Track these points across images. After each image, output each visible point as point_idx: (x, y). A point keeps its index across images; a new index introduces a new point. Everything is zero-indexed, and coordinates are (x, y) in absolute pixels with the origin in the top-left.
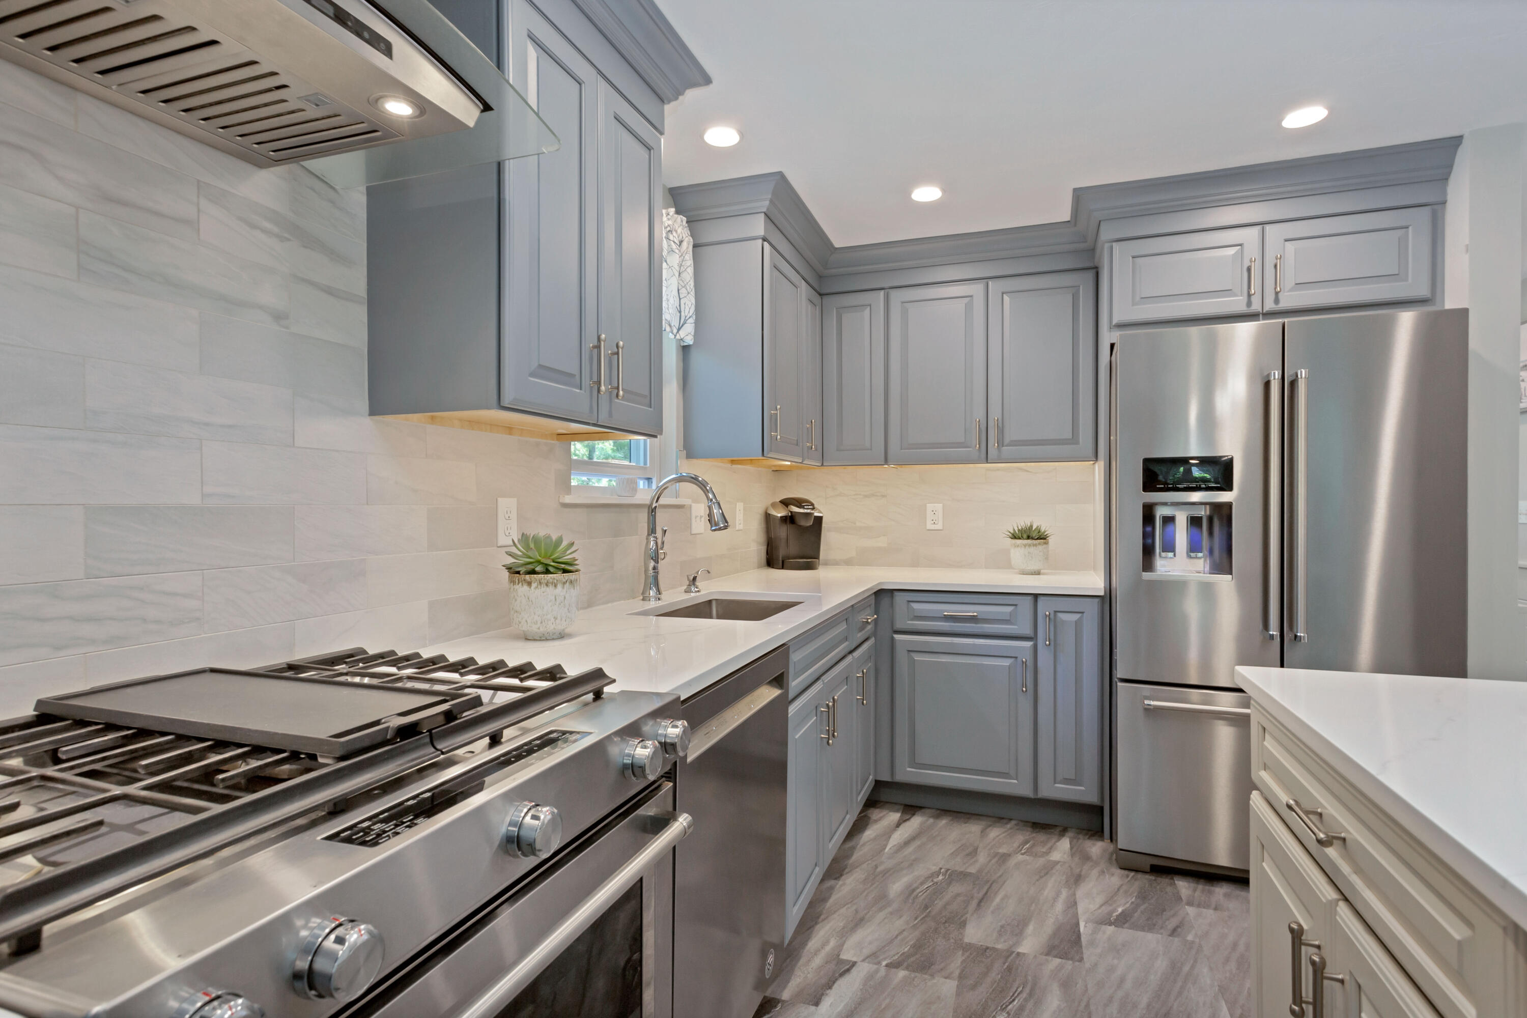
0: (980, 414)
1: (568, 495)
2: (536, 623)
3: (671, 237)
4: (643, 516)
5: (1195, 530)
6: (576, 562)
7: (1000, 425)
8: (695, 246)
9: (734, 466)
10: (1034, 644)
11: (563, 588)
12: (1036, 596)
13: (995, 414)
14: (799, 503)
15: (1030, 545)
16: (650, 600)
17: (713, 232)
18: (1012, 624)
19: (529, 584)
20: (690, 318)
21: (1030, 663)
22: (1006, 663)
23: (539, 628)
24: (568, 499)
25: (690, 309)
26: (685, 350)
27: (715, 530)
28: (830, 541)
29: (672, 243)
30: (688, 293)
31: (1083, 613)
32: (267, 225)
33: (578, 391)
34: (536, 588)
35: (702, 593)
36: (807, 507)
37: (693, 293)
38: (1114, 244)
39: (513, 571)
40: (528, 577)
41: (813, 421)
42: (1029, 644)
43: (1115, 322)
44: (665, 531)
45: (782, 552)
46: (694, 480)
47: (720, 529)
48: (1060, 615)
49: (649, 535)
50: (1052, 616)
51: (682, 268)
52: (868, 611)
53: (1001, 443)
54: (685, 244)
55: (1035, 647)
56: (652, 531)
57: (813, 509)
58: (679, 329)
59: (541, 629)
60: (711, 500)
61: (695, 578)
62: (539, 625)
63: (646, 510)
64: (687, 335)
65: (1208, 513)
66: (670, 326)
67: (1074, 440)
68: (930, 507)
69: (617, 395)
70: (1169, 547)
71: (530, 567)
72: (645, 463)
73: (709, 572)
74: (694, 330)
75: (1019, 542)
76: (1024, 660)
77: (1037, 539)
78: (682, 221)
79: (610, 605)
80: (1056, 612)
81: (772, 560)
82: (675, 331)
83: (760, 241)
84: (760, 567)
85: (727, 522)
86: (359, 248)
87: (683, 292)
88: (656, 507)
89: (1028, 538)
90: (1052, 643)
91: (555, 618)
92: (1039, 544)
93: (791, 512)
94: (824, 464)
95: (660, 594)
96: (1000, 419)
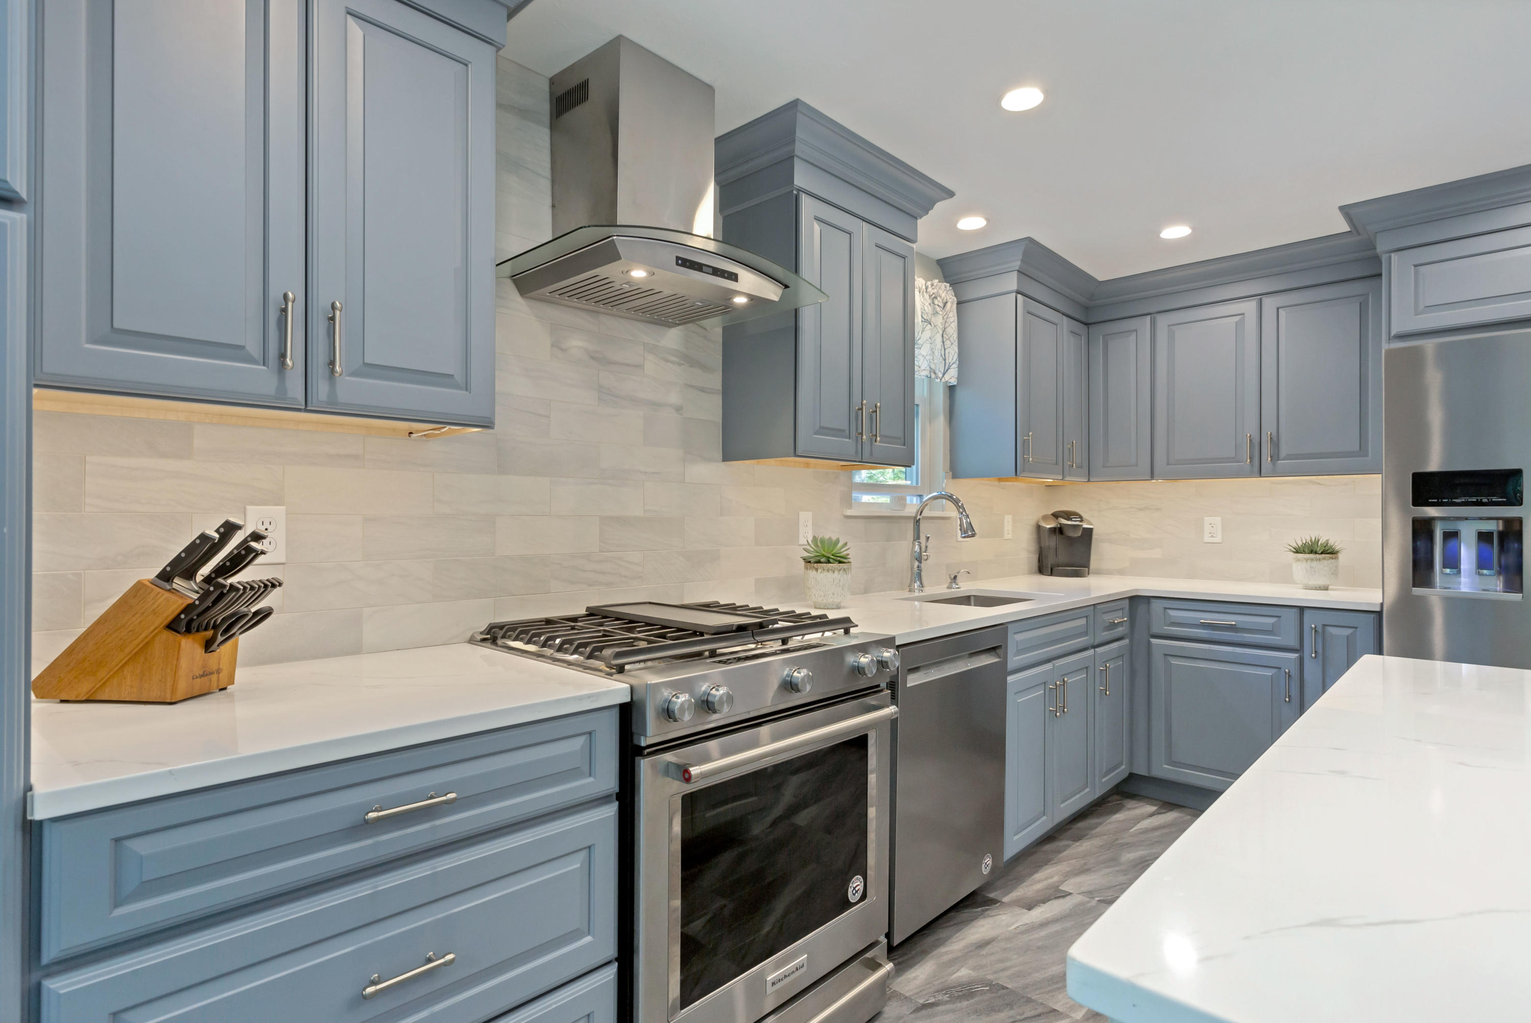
0: (1251, 429)
1: (849, 509)
2: (821, 596)
3: (936, 302)
4: (911, 525)
5: (1485, 546)
6: (849, 557)
7: (1275, 439)
8: (959, 303)
9: (1002, 483)
10: (1300, 655)
11: (839, 573)
12: (1302, 609)
13: (1269, 429)
14: (1068, 515)
15: (1312, 560)
16: (914, 591)
17: (973, 291)
18: (1275, 635)
19: (817, 570)
20: (953, 364)
21: (1295, 673)
22: (1269, 673)
23: (822, 600)
24: (849, 512)
25: (953, 356)
26: (951, 389)
27: (964, 537)
28: (1101, 553)
29: (937, 306)
30: (952, 344)
31: (1356, 628)
32: (673, 359)
33: (847, 440)
34: (821, 573)
35: (962, 589)
36: (1075, 519)
37: (956, 343)
38: (1393, 255)
39: (807, 561)
40: (815, 565)
41: (1074, 442)
42: (1294, 656)
43: (1393, 333)
44: (928, 538)
45: (1050, 561)
46: (950, 498)
47: (968, 537)
48: (1330, 629)
49: (914, 540)
50: (1320, 629)
51: (947, 324)
52: (1120, 613)
53: (1275, 457)
54: (949, 305)
55: (1301, 659)
56: (917, 537)
57: (1081, 521)
58: (944, 374)
59: (824, 601)
60: (962, 513)
61: (955, 577)
62: (823, 597)
63: (913, 521)
64: (952, 377)
65: (1501, 528)
66: (935, 373)
67: (1362, 452)
68: (1208, 520)
69: (876, 441)
70: (1452, 562)
71: (818, 558)
72: (917, 483)
73: (969, 573)
74: (957, 374)
75: (1300, 556)
76: (1287, 670)
77: (1322, 553)
78: (946, 287)
79: (882, 593)
80: (1324, 626)
81: (1044, 567)
82: (940, 375)
83: (1015, 293)
84: (1031, 573)
85: (974, 531)
86: (717, 359)
87: (948, 343)
88: (920, 519)
89: (1311, 552)
90: (1320, 657)
91: (834, 594)
92: (1324, 559)
93: (1060, 524)
94: (1091, 480)
95: (922, 587)
96: (1275, 434)
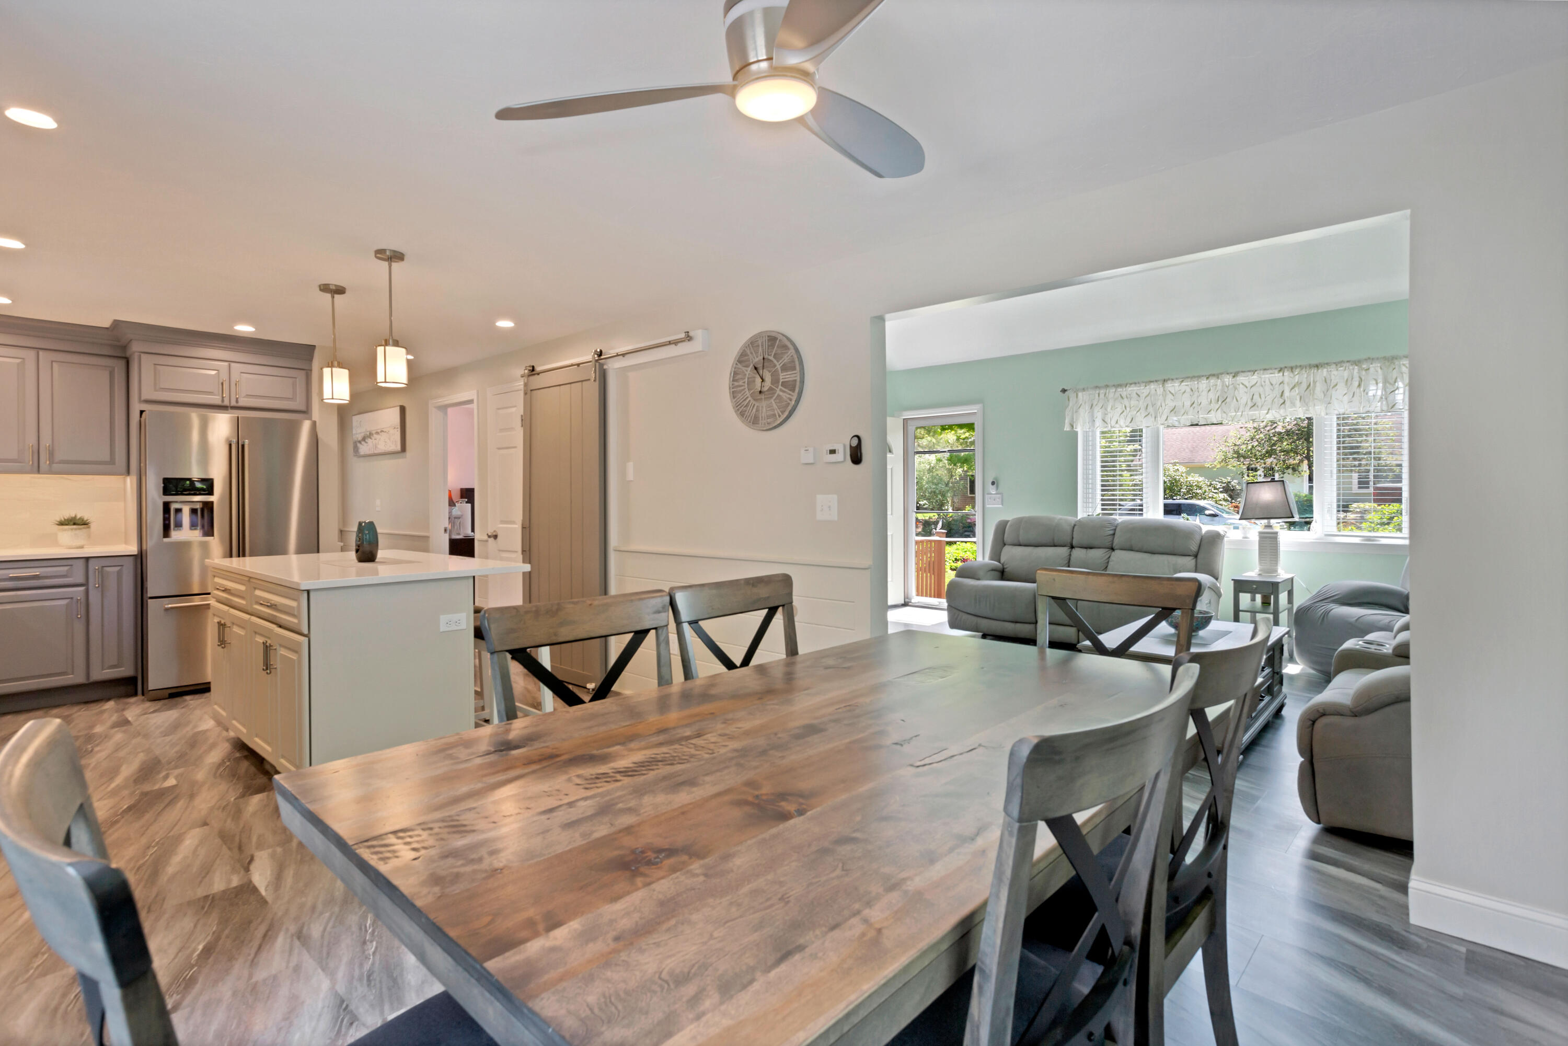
0: (32, 442)
5: (194, 516)
7: (51, 449)
10: (86, 588)
12: (88, 558)
13: (46, 442)
15: (76, 529)
18: (68, 578)
21: (83, 600)
22: (65, 602)
31: (122, 566)
38: (141, 355)
42: (82, 588)
43: (142, 397)
48: (105, 568)
50: (99, 570)
53: (53, 460)
55: (87, 592)
65: (201, 506)
67: (112, 461)
70: (179, 525)
75: (65, 527)
76: (78, 599)
77: (81, 525)
80: (103, 567)
89: (74, 524)
90: (100, 586)
92: (83, 528)
96: (51, 446)
